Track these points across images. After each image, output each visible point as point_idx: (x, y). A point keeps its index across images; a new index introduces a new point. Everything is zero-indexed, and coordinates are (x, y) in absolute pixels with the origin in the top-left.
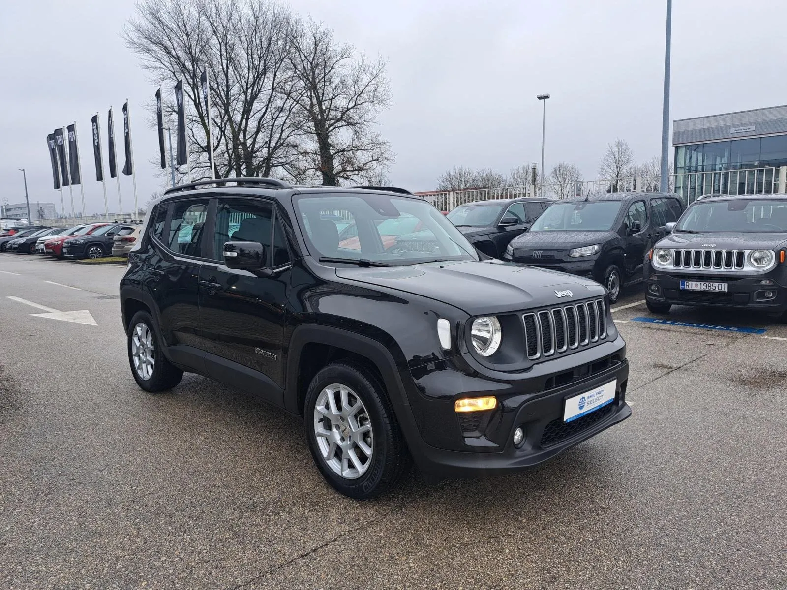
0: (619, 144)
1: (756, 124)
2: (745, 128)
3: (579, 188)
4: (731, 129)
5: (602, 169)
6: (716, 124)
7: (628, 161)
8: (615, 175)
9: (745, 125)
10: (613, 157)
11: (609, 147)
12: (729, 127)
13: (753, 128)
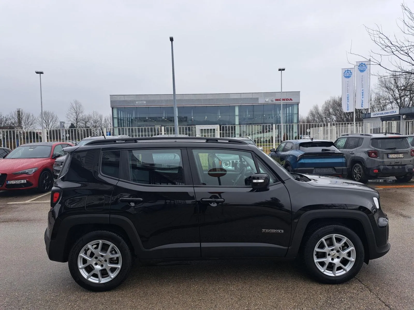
0: (76, 103)
1: (146, 101)
2: (142, 102)
3: (63, 126)
4: (136, 102)
5: (68, 115)
6: (130, 99)
7: (82, 112)
8: (75, 119)
9: (142, 101)
10: (73, 109)
11: (71, 104)
12: (135, 101)
13: (145, 102)
